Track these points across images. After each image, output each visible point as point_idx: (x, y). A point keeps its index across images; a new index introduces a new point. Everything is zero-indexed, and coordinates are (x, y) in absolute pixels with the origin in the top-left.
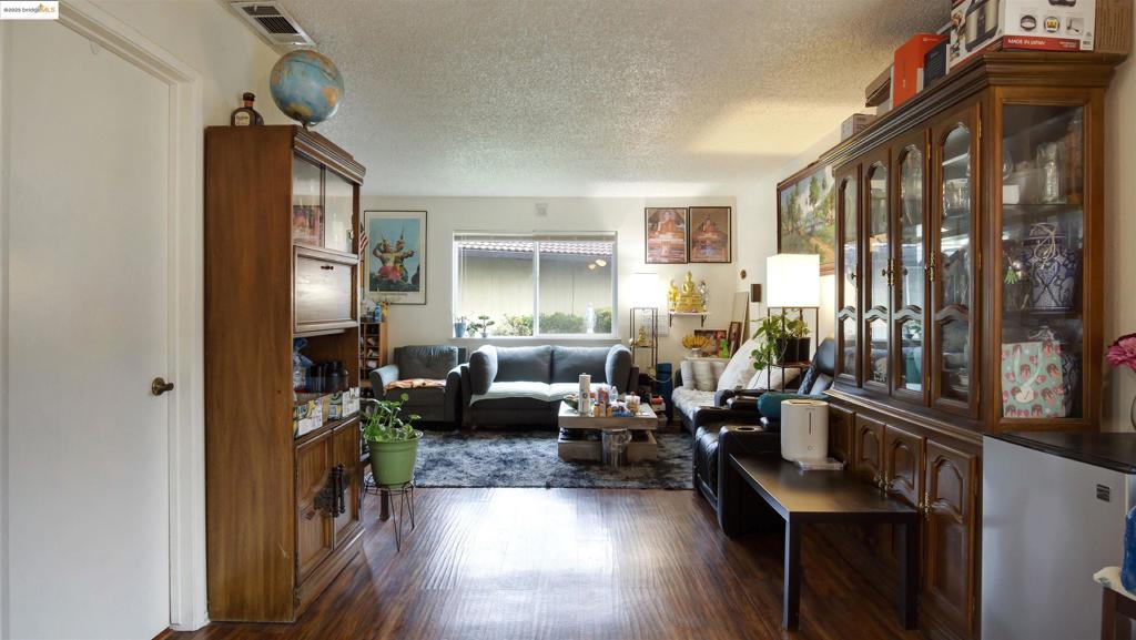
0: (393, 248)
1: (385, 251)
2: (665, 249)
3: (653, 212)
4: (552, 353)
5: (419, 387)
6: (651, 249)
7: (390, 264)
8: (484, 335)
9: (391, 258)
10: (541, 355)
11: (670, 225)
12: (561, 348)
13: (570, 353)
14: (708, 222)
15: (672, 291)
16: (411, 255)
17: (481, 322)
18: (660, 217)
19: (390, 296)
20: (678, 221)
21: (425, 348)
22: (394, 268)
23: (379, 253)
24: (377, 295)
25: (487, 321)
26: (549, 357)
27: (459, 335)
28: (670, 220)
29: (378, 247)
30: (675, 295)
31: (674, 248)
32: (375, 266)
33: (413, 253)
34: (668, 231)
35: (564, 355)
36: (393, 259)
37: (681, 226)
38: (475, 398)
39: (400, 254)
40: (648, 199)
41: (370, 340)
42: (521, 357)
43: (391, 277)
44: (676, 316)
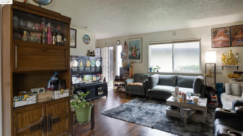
0: (134, 48)
1: (132, 49)
2: (220, 43)
3: (215, 30)
4: (177, 78)
5: (135, 85)
6: (214, 43)
7: (133, 52)
8: (158, 71)
9: (133, 50)
10: (173, 78)
11: (222, 34)
12: (180, 76)
13: (183, 78)
14: (240, 31)
15: (224, 57)
16: (138, 50)
17: (157, 68)
18: (218, 31)
19: (133, 60)
20: (226, 31)
21: (141, 74)
22: (134, 53)
23: (131, 50)
24: (130, 60)
25: (158, 67)
26: (176, 79)
27: (151, 71)
28: (222, 32)
29: (131, 48)
30: (225, 59)
31: (224, 42)
32: (130, 53)
33: (139, 49)
34: (221, 36)
35: (181, 78)
36: (134, 51)
37: (227, 33)
38: (149, 90)
39: (136, 50)
40: (212, 26)
41: (127, 72)
42: (167, 78)
43: (133, 56)
44: (225, 66)
